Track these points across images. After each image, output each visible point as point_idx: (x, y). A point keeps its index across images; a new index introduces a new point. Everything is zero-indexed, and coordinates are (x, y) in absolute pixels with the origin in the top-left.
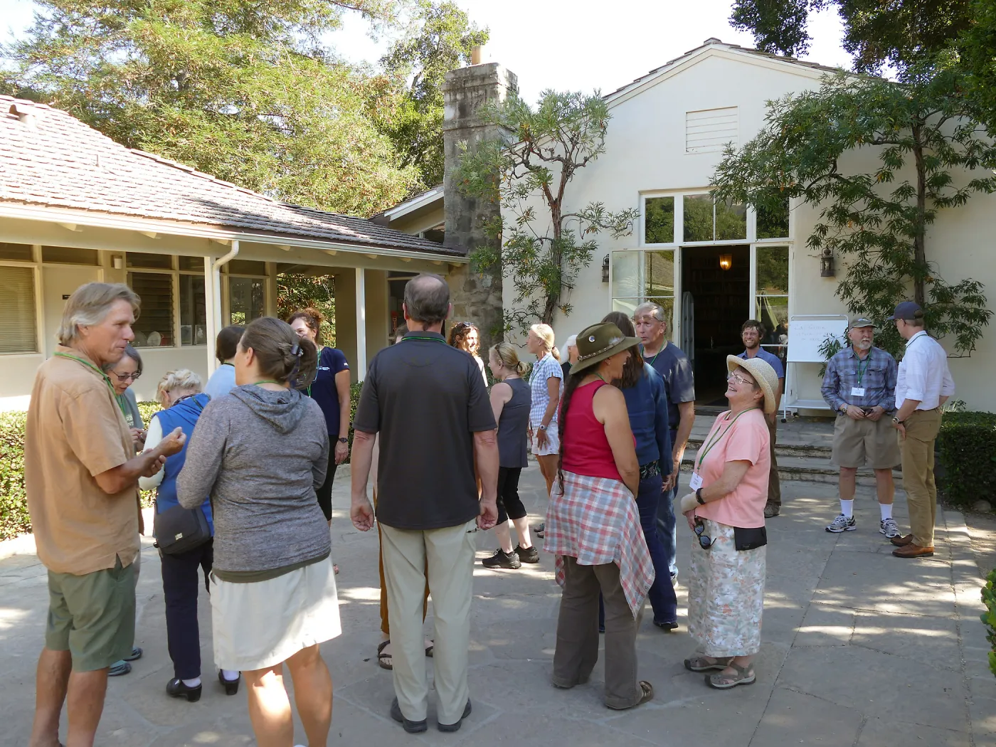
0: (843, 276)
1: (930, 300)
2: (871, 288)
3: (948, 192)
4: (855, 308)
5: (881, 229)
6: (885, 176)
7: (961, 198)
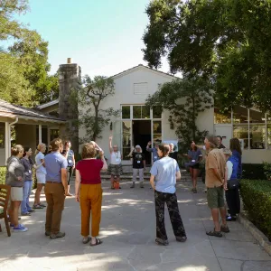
0: (176, 129)
1: (196, 135)
2: (183, 132)
3: (200, 108)
4: (179, 137)
5: (186, 117)
6: (188, 105)
7: (203, 110)
